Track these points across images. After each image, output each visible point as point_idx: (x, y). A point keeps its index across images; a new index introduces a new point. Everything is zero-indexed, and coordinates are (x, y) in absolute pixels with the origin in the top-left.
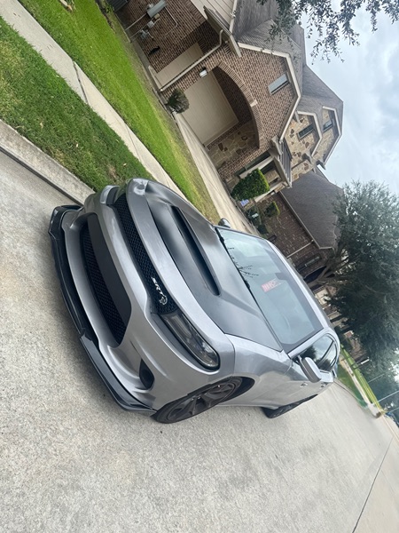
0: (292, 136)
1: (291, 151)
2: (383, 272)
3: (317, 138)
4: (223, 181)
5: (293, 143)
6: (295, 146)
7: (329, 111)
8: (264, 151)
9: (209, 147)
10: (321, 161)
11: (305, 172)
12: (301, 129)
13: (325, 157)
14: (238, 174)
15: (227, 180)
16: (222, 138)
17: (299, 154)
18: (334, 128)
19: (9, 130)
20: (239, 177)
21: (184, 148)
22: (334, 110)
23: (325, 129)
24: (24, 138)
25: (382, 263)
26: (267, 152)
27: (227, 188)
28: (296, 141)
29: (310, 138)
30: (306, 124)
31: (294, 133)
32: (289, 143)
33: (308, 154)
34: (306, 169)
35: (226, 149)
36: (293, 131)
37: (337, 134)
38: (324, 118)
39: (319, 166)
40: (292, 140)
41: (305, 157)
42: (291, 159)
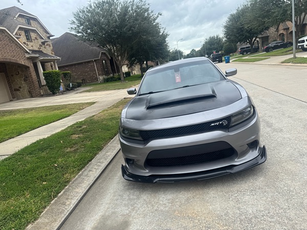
0: (27, 45)
1: (37, 49)
2: (129, 31)
3: (34, 31)
4: (42, 96)
5: (32, 46)
6: (34, 45)
7: (19, 16)
8: (32, 65)
9: (14, 98)
10: (48, 35)
11: (52, 47)
12: (25, 37)
13: (47, 32)
14: (41, 86)
15: (42, 94)
16: (11, 88)
17: (41, 46)
18: (30, 19)
19: (55, 202)
20: (44, 86)
21: (19, 111)
22: (19, 13)
23: (29, 24)
24: (59, 195)
25: (125, 29)
26: (33, 63)
27: (48, 95)
28: (31, 44)
29: (33, 35)
30: (23, 33)
31: (26, 43)
32: (31, 48)
33: (43, 41)
34: (50, 46)
35: (20, 87)
36: (25, 43)
37: (35, 19)
38: (22, 21)
39: (51, 38)
40: (30, 46)
41: (43, 43)
42: (41, 52)
